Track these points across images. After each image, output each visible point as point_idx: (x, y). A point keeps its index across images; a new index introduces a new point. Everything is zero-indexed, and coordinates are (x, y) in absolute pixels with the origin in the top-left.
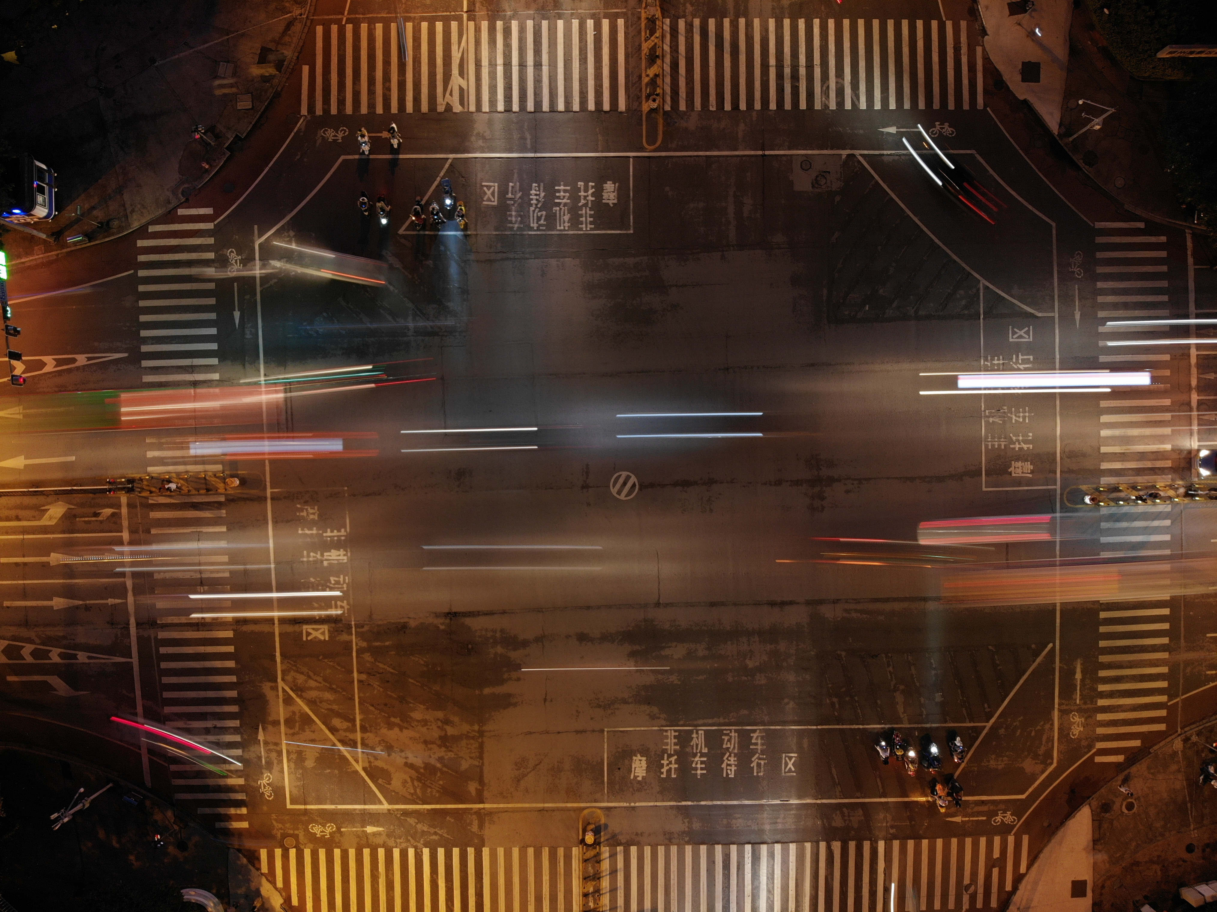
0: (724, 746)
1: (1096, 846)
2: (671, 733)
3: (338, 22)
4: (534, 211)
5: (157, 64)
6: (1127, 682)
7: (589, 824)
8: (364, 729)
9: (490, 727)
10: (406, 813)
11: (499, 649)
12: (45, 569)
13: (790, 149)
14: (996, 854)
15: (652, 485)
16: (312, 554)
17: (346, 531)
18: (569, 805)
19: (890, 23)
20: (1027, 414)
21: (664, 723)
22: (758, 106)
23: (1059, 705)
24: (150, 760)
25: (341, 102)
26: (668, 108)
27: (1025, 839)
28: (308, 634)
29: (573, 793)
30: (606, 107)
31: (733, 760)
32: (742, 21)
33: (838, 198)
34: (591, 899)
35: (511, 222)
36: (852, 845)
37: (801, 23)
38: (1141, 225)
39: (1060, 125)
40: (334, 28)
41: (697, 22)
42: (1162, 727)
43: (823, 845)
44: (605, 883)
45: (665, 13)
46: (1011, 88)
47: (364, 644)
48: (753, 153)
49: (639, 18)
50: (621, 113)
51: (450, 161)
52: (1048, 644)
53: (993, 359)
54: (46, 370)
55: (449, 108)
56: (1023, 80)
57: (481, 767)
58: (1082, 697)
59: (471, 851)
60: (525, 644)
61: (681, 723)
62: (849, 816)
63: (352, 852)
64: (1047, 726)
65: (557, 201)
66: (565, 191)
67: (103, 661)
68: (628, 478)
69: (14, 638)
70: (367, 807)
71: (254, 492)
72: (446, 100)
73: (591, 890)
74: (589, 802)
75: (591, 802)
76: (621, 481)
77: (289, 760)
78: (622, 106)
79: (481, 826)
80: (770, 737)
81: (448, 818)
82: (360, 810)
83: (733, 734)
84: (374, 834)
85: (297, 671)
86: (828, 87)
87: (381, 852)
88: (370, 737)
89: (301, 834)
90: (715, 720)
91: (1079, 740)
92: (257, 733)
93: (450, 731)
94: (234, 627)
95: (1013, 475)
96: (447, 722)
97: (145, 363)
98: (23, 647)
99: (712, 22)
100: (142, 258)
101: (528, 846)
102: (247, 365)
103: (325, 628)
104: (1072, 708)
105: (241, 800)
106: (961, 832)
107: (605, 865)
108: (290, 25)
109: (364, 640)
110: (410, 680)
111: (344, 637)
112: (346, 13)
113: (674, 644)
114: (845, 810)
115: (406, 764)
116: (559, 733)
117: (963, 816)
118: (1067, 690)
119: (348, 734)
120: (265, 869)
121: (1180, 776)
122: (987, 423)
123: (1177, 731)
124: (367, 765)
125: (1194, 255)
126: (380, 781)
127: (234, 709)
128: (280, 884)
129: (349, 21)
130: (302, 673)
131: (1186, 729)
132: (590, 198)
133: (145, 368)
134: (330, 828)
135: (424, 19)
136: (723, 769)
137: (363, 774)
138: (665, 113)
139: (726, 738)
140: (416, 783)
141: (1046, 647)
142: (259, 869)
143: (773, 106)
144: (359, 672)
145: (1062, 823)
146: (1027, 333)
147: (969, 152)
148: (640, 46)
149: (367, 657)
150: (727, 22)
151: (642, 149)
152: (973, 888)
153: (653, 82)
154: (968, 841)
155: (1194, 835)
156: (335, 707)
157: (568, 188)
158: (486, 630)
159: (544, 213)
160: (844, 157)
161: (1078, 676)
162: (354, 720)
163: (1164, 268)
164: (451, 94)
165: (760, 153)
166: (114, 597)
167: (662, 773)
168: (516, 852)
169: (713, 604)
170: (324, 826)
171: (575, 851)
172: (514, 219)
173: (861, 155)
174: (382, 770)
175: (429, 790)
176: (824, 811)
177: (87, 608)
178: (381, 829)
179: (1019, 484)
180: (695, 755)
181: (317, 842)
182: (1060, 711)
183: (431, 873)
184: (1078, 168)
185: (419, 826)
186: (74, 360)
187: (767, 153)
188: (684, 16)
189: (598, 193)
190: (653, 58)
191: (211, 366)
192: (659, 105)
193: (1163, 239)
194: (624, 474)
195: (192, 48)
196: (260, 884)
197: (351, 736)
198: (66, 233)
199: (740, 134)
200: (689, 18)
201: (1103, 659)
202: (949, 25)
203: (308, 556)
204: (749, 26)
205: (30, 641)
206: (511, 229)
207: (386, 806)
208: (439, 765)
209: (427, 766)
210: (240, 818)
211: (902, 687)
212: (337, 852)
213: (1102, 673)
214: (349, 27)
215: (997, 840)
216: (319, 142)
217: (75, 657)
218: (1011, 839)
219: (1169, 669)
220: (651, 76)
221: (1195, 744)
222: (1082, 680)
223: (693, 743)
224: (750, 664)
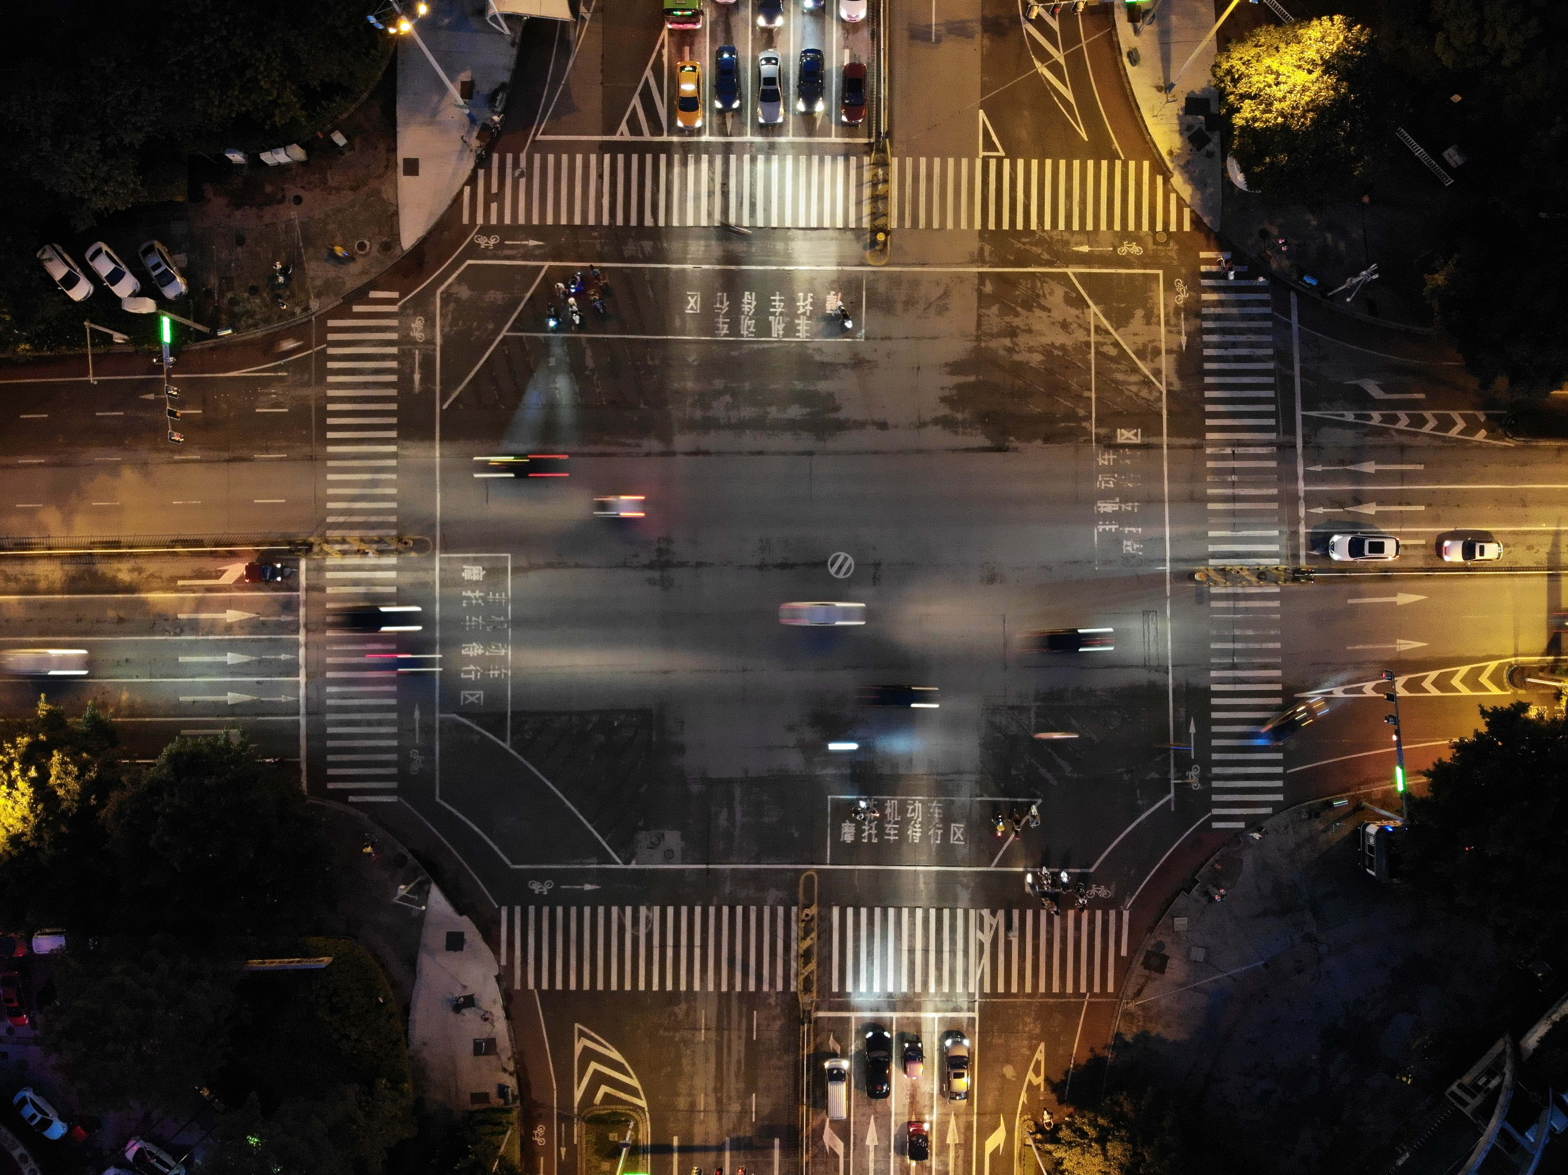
0: (753, 321)
1: (395, 208)
2: (802, 335)
3: (1093, 995)
4: (918, 817)
5: (1262, 963)
6: (368, 369)
7: (881, 251)
8: (1088, 344)
9: (970, 345)
10: (1050, 264)
11: (959, 416)
12: (1381, 499)
13: (684, 870)
14: (494, 206)
15: (815, 565)
16: (1130, 509)
17: (1098, 530)
18: (898, 269)
19: (586, 986)
20: (468, 624)
21: (809, 345)
22: (712, 910)
23: (435, 350)
24: (1289, 317)
25: (1092, 922)
26: (794, 909)
27: (466, 220)
28: (1136, 435)
29: (896, 280)
30: (850, 911)
31: (746, 308)
32: (724, 988)
33: (641, 824)
34: (881, 177)
35: (939, 808)
36: (634, 222)
37: (669, 987)
38: (351, 799)
39: (428, 892)
40: (1097, 989)
41: (766, 988)
42: (331, 323)
43: (662, 223)
44: (867, 192)
45: (795, 996)
46: (474, 926)
47: (1084, 424)
48: (718, 867)
49: (818, 992)
50: (836, 905)
51: (993, 865)
52: (447, 409)
53: (500, 675)
54: (1373, 684)
55: (994, 914)
56: (462, 934)
57: (980, 307)
58: (413, 356)
59: (992, 226)
60: (936, 421)
61: (793, 345)
62: (637, 250)
63: (1103, 227)
64: (446, 330)
65: (897, 826)
66: (889, 835)
67: (1329, 412)
68: (838, 572)
69: (1416, 434)
70: (1088, 270)
71: (1183, 567)
72: (996, 921)
73: (880, 186)
74: (881, 272)
75: (878, 272)
76: (844, 570)
77: (1159, 316)
78: (836, 911)
79: (981, 250)
80: (712, 329)
81: (1012, 258)
82: (1094, 267)
83: (745, 333)
84: (1082, 244)
85: (1148, 400)
86: (647, 926)
87: (1076, 227)
88: (1080, 336)
89: (1150, 245)
90: (761, 346)
91: (415, 314)
92: (1188, 342)
93: (1007, 342)
94: (1204, 442)
95: (481, 568)
96: (1010, 350)
97: (1278, 687)
98: (1407, 426)
99: (752, 988)
100: (1279, 784)
101: (938, 230)
102: (1184, 683)
103: (1120, 440)
104: (422, 346)
105: (1205, 279)
106: (530, 231)
107: (866, 209)
108: (1138, 994)
109: (1085, 428)
110: (1042, 390)
111: (1103, 431)
112: (1086, 1003)
113: (798, 418)
114: (641, 256)
115: (1049, 311)
116: (907, 338)
117: (526, 246)
118: (427, 364)
119: (1102, 340)
120: (1187, 212)
121: (311, 273)
122: (506, 616)
123: (316, 318)
124: (1085, 310)
125: (300, 771)
126: (1074, 295)
127: (1208, 366)
128: (1173, 197)
129: (1084, 995)
130: (1143, 398)
131: (306, 320)
132: (866, 828)
133: (1278, 683)
134: (1123, 250)
135: (1015, 996)
136: (756, 300)
137: (1090, 302)
138: (796, 904)
139: (752, 329)
140: (1041, 292)
141: (449, 406)
142: (1192, 212)
143: (698, 910)
144: (1090, 399)
145: (430, 233)
146: (465, 699)
147: (517, 867)
148: (818, 966)
149: (1082, 412)
150: (738, 988)
151: (819, 871)
152: (517, 173)
153: (807, 933)
154: (522, 220)
155: (294, 214)
156: (1114, 366)
157: (886, 837)
158: (971, 435)
159: (909, 815)
160: (634, 862)
161: (417, 377)
162: (1096, 353)
163: (330, 758)
164: (991, 926)
165: (711, 866)
166: (1315, 472)
167: (812, 297)
168: (950, 225)
169: (760, 453)
170: (1129, 253)
171: (894, 224)
172: (937, 811)
173: (617, 863)
174: (1071, 306)
175: (1029, 286)
176: (659, 255)
177: (1342, 462)
178: (1075, 249)
179: (475, 559)
180: (781, 314)
181: (1136, 238)
182: (435, 344)
183: (1030, 205)
184: (412, 851)
185: (1039, 251)
186: (1345, 692)
187: (704, 866)
188: (778, 993)
189: (859, 832)
190: (806, 956)
191: (1218, 683)
192: (802, 911)
193: (330, 786)
194: (841, 576)
195: (1229, 976)
196: (1192, 196)
197: (1100, 339)
198: (1349, 809)
199: (728, 883)
200: (772, 992)
201: (393, 392)
202: (531, 985)
203: (1133, 507)
204: (718, 985)
205: (1400, 432)
206: (939, 802)
207: (1070, 271)
208: (1019, 309)
209: (1030, 309)
210: (1208, 261)
211: (587, 373)
212: (1117, 227)
213: (393, 378)
214: (1083, 990)
215: (494, 221)
216: (1113, 886)
217: (1357, 416)
218: (480, 221)
219: (326, 379)
220: (809, 939)
221: (297, 305)
222: (413, 372)
223: (782, 326)
224: (727, 398)
